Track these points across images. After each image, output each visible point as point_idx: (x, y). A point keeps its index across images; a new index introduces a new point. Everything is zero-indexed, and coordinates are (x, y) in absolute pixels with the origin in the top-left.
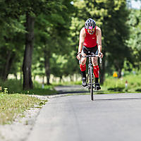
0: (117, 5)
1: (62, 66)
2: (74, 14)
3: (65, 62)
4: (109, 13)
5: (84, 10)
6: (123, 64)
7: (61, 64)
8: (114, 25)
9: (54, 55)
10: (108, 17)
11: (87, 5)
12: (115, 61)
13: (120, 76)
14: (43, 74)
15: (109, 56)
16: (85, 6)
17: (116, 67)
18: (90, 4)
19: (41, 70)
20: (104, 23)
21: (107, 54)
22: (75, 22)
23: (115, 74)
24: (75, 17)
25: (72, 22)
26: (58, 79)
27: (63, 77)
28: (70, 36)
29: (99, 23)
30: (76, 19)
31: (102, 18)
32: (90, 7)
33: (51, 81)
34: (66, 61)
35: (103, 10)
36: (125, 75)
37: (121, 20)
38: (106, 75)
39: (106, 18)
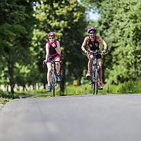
0: (76, 17)
1: (25, 76)
2: (35, 26)
3: (27, 71)
4: (68, 25)
5: (45, 22)
6: (82, 73)
7: (24, 73)
8: (74, 35)
9: (17, 65)
10: (67, 29)
11: (48, 17)
12: (75, 70)
13: (79, 84)
14: (8, 83)
15: (69, 65)
16: (46, 18)
17: (75, 76)
18: (51, 16)
19: (6, 79)
20: (64, 34)
21: (67, 63)
22: (37, 33)
23: (75, 82)
24: (36, 28)
25: (34, 33)
26: (21, 88)
27: (27, 86)
28: (32, 46)
29: (59, 34)
30: (38, 30)
31: (62, 30)
32: (50, 19)
33: (15, 90)
34: (29, 71)
35: (63, 22)
36: (84, 83)
37: (79, 30)
38: (67, 84)
39: (66, 29)
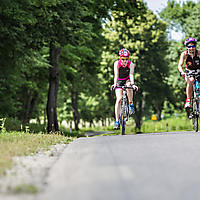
0: (155, 37)
1: (93, 109)
2: (105, 47)
3: (95, 103)
4: (145, 46)
5: (117, 43)
6: (163, 105)
7: (91, 106)
8: (152, 59)
9: (82, 96)
10: (144, 51)
11: (121, 36)
12: (153, 102)
13: (159, 119)
14: (71, 118)
15: (147, 96)
16: (117, 38)
17: (154, 109)
18: (124, 35)
19: (69, 113)
20: (140, 58)
21: (144, 93)
22: (106, 56)
23: (154, 117)
24: (106, 50)
25: (103, 56)
26: (88, 124)
27: (94, 122)
28: (101, 72)
29: (134, 57)
30: (108, 53)
31: (138, 52)
32: (123, 39)
33: (80, 126)
34: (97, 103)
35: (138, 42)
36: (165, 118)
37: (159, 53)
38: (144, 118)
39: (142, 52)
